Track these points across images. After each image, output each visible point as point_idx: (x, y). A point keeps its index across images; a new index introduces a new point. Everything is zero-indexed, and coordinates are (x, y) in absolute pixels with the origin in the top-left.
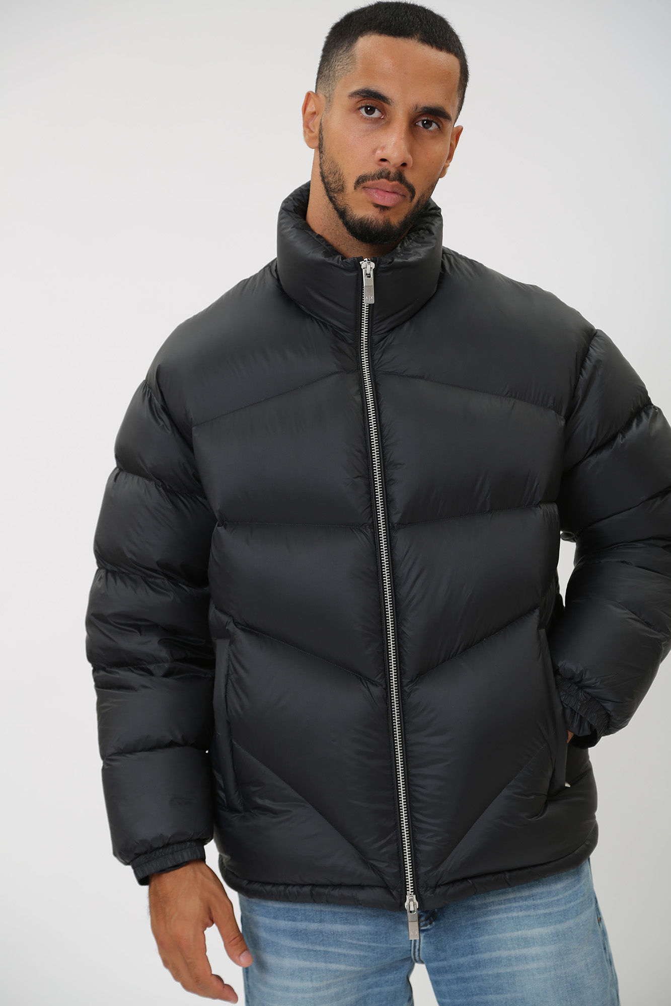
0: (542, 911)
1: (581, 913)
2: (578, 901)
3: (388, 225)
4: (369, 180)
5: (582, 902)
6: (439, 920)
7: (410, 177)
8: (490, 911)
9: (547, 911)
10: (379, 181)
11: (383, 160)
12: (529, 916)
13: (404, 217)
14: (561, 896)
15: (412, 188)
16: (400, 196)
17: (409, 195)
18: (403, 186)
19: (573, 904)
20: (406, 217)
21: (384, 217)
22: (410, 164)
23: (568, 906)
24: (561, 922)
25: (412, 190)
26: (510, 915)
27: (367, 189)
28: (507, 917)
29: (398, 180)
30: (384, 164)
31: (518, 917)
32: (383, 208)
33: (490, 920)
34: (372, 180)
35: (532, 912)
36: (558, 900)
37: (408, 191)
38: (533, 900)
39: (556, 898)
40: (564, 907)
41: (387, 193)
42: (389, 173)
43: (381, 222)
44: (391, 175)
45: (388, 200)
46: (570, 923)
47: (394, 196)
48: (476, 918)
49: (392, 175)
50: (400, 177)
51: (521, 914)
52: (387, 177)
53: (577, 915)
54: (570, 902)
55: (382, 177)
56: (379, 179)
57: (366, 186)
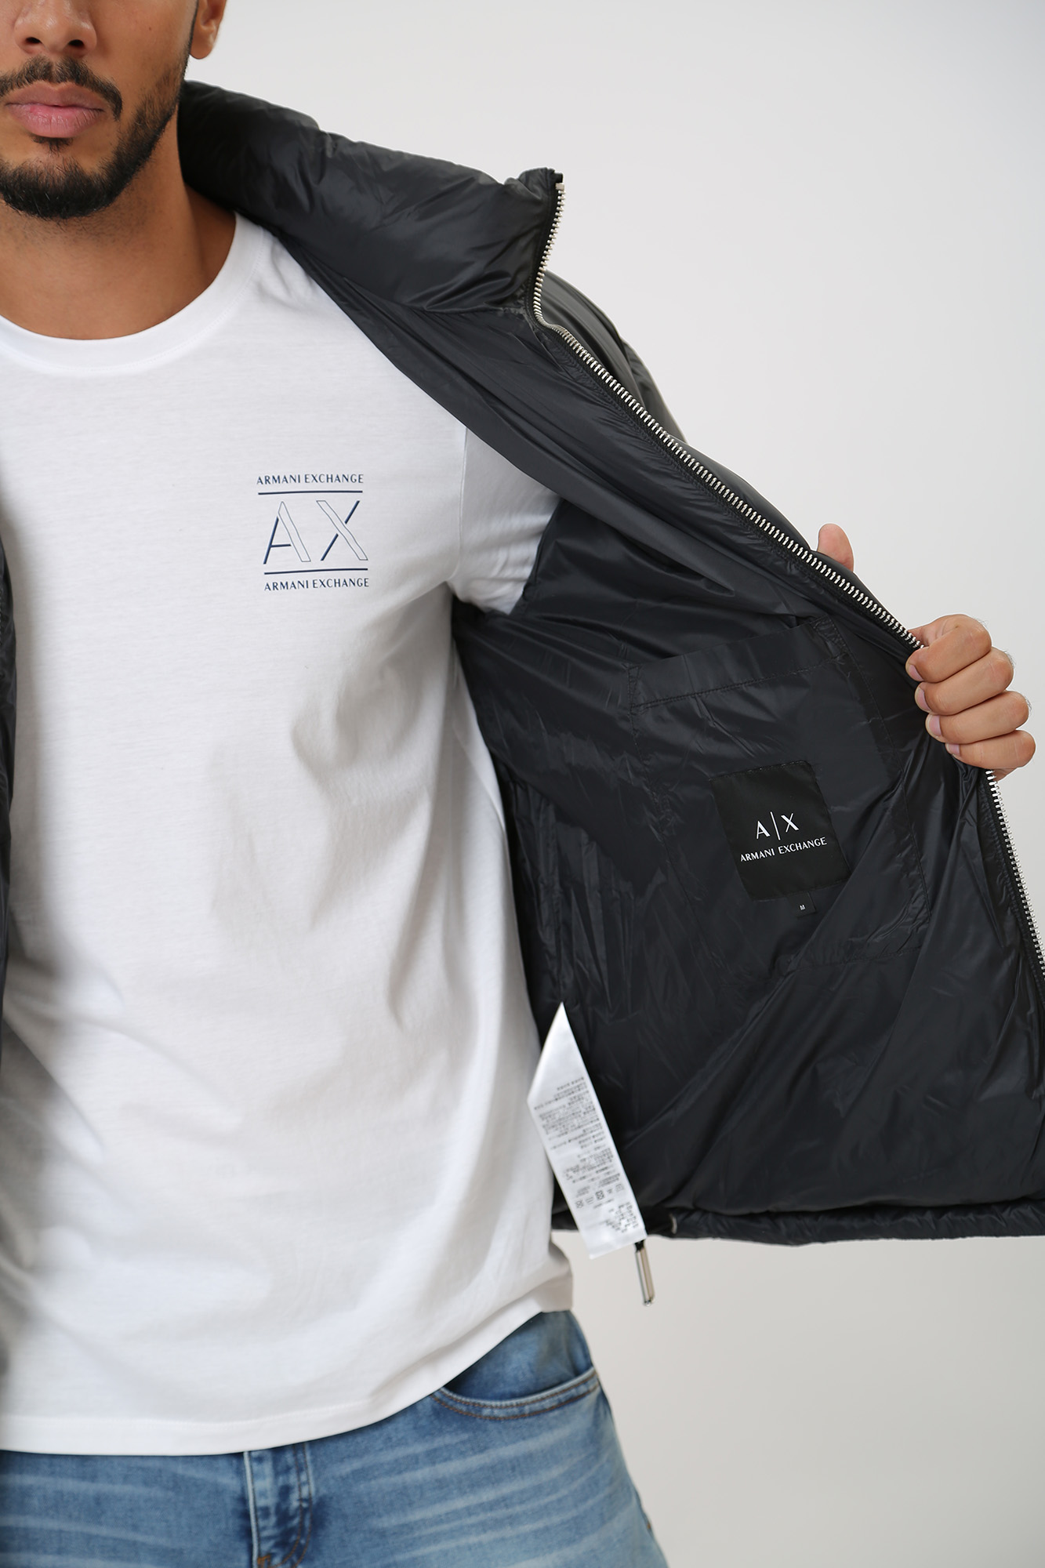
0: (527, 1527)
1: (611, 1518)
2: (601, 1496)
3: (76, 178)
4: (12, 88)
5: (610, 1496)
6: (312, 1560)
7: (102, 69)
8: (420, 1538)
9: (540, 1524)
10: (30, 86)
11: (32, 41)
12: (503, 1539)
13: (113, 155)
14: (564, 1492)
15: (112, 91)
16: (85, 113)
17: (108, 106)
18: (86, 90)
19: (590, 1502)
20: (118, 153)
21: (64, 160)
22: (91, 41)
23: (583, 1507)
24: (570, 1542)
25: (114, 97)
26: (463, 1541)
27: (14, 106)
28: (458, 1547)
29: (71, 78)
30: (36, 48)
31: (480, 1544)
32: (56, 143)
33: (423, 1557)
34: (19, 85)
35: (508, 1532)
36: (559, 1501)
37: (103, 99)
38: (507, 1506)
39: (553, 1497)
40: (574, 1513)
41: (54, 109)
42: (49, 67)
43: (58, 172)
44: (54, 70)
45: (58, 123)
46: (591, 1541)
47: (77, 113)
48: (392, 1553)
49: (56, 69)
50: (77, 74)
51: (486, 1537)
52: (47, 75)
53: (603, 1522)
54: (585, 1499)
55: (36, 78)
56: (30, 81)
57: (11, 100)
